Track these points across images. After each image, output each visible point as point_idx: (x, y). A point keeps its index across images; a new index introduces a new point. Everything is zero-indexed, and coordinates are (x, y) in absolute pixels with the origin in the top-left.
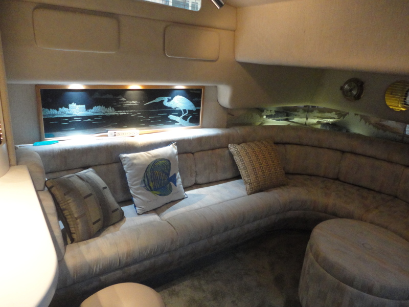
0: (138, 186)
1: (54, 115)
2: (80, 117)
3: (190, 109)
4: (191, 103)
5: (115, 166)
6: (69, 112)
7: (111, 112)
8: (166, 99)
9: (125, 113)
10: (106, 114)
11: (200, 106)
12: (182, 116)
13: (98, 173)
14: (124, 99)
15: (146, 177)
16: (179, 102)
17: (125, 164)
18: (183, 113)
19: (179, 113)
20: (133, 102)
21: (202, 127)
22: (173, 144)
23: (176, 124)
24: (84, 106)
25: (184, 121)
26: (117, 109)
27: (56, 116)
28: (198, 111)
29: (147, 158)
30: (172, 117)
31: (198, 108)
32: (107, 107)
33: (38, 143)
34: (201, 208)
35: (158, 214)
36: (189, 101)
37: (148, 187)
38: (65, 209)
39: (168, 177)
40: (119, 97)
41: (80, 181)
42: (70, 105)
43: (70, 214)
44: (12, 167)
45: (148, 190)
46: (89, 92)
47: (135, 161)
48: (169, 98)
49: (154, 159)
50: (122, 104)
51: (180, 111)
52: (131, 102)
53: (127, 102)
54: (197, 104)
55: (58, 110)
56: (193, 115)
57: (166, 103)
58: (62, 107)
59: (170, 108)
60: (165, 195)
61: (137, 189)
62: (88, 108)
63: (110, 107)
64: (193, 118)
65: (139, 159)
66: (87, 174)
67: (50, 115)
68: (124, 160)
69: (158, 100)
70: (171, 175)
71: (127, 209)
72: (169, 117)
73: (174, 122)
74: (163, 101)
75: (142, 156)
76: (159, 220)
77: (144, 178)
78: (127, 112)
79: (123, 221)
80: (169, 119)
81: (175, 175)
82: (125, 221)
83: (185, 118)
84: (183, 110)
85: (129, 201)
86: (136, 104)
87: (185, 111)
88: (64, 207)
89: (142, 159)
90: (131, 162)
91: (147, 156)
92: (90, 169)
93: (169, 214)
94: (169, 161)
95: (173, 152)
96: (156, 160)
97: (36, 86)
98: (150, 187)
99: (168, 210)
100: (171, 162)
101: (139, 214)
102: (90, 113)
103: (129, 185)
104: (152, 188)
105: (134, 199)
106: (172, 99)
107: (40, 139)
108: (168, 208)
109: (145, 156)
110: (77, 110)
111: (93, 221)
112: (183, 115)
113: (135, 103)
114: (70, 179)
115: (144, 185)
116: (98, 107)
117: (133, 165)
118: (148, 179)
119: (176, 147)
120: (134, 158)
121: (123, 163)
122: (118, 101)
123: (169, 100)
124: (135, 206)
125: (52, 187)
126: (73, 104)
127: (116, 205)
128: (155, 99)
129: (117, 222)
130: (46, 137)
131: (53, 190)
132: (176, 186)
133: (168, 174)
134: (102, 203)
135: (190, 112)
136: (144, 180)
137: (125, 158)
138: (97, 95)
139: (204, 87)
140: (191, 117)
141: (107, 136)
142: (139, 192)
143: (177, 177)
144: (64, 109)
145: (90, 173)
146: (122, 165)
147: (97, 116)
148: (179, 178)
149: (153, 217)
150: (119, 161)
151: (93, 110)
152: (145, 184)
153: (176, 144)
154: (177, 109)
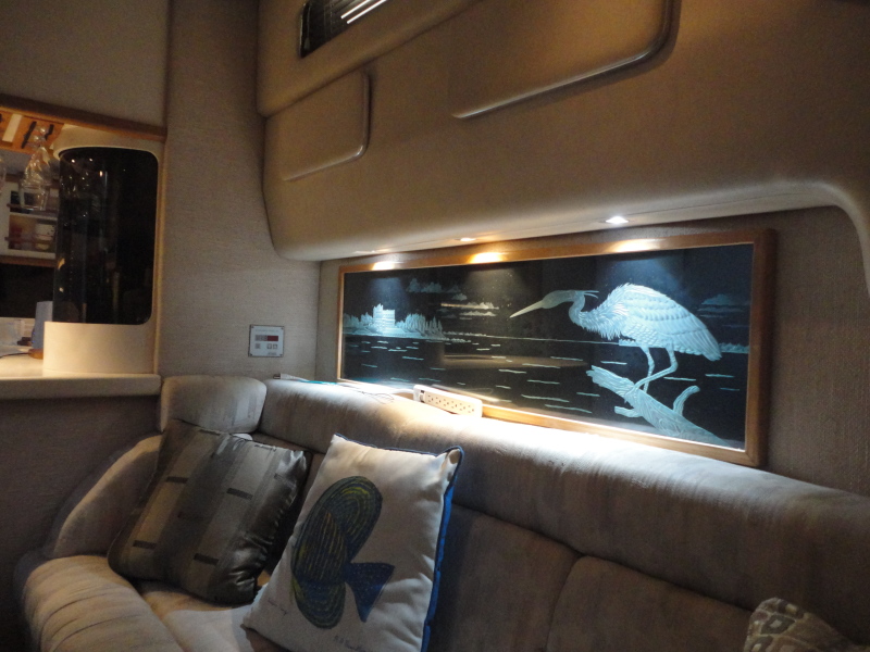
1: (356, 329)
4: (692, 321)
6: (372, 326)
7: (436, 332)
8: (579, 297)
9: (463, 341)
10: (426, 337)
11: (743, 339)
12: (646, 381)
14: (464, 297)
16: (634, 314)
18: (651, 362)
19: (632, 363)
20: (485, 307)
23: (618, 410)
24: (392, 313)
25: (656, 405)
26: (448, 326)
30: (604, 377)
31: (733, 349)
32: (429, 318)
36: (681, 310)
39: (351, 557)
40: (452, 290)
42: (375, 309)
45: (292, 563)
48: (592, 293)
50: (458, 312)
51: (637, 351)
52: (477, 307)
53: (469, 305)
55: (360, 319)
56: (705, 384)
57: (580, 318)
58: (364, 313)
59: (595, 335)
60: (310, 616)
62: (400, 317)
63: (436, 320)
69: (552, 301)
72: (589, 373)
74: (570, 304)
78: (466, 338)
80: (591, 385)
83: (663, 392)
84: (653, 350)
86: (489, 314)
87: (661, 356)
98: (298, 557)
102: (401, 331)
106: (603, 298)
110: (384, 323)
112: (650, 377)
113: (489, 309)
115: (296, 541)
116: (413, 317)
123: (591, 305)
126: (379, 305)
132: (363, 616)
133: (354, 549)
135: (690, 364)
136: (303, 527)
138: (414, 286)
140: (694, 389)
144: (368, 318)
151: (405, 325)
154: (623, 343)
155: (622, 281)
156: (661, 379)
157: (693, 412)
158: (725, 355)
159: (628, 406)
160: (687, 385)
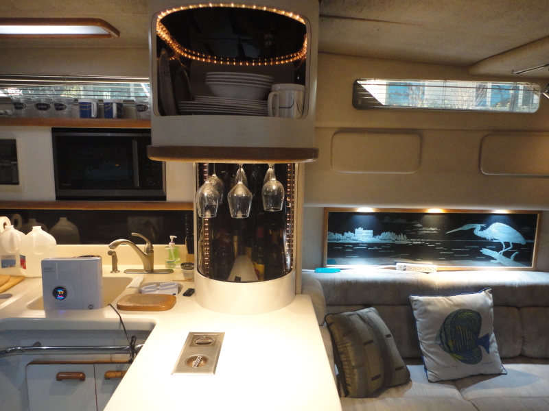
0: (431, 342)
1: (339, 240)
2: (366, 243)
3: (517, 242)
4: (518, 234)
5: (403, 309)
6: (354, 238)
7: (402, 240)
8: (478, 227)
10: (396, 242)
11: (533, 238)
12: (502, 252)
13: (380, 314)
14: (419, 225)
15: (443, 332)
16: (498, 231)
17: (416, 310)
18: (504, 246)
19: (497, 246)
21: (536, 270)
22: (487, 290)
23: (492, 261)
24: (372, 231)
25: (504, 258)
26: (409, 237)
27: (340, 241)
28: (530, 246)
29: (446, 305)
30: (486, 251)
31: (530, 241)
32: (398, 233)
33: (320, 270)
34: (530, 397)
35: (459, 389)
36: (515, 231)
37: (445, 345)
38: (342, 353)
39: (477, 337)
40: (413, 223)
41: (362, 323)
42: (356, 230)
43: (347, 361)
44: (298, 296)
45: (445, 350)
46: (379, 216)
47: (430, 308)
48: (483, 225)
49: (458, 308)
50: (416, 231)
52: (428, 229)
53: (424, 228)
54: (528, 235)
55: (343, 235)
56: (521, 251)
57: (478, 232)
58: (347, 232)
59: (485, 239)
60: (469, 363)
61: (430, 346)
62: (375, 234)
63: (402, 235)
64: (521, 255)
65: (435, 304)
66: (369, 314)
67: (335, 239)
68: (415, 304)
69: (466, 227)
70: (481, 335)
71: (415, 370)
72: (481, 251)
73: (489, 258)
74: (474, 229)
75: (440, 302)
76: (459, 398)
77: (441, 332)
78: (422, 241)
79: (409, 386)
80: (482, 255)
81: (487, 337)
82: (411, 386)
83: (507, 254)
84: (505, 243)
85: (418, 359)
86: (435, 232)
87: (507, 244)
88: (342, 350)
89: (440, 306)
90: (423, 308)
91: (447, 303)
92: (372, 308)
93: (477, 392)
94: (478, 314)
95: (486, 302)
96: (460, 310)
97: (325, 208)
98: (449, 347)
99: (474, 386)
100: (482, 316)
101: (430, 381)
102: (377, 239)
103: (420, 339)
104: (452, 349)
105: (425, 359)
106: (488, 227)
107: (322, 266)
108: (475, 383)
109: (444, 302)
110: (363, 236)
111: (373, 375)
112: (504, 250)
113: (433, 230)
114: (350, 317)
115: (439, 342)
116: (387, 233)
117: (426, 311)
118: (446, 336)
119: (491, 295)
120: (429, 303)
121: (414, 307)
122: (412, 227)
123: (483, 229)
124: (426, 369)
125: (331, 324)
126: (360, 228)
127: (401, 362)
128: (461, 226)
129: (401, 385)
130: (328, 264)
131: (333, 327)
133: (477, 333)
134: (385, 355)
135: (516, 246)
136: (440, 336)
137: (416, 301)
138: (387, 220)
139: (541, 212)
140: (517, 253)
141: (395, 269)
142: (432, 349)
143: (490, 340)
144: (350, 234)
145: (371, 313)
146: (412, 310)
147: (385, 244)
148: (493, 341)
149: (450, 391)
150: (408, 304)
151: (381, 237)
152: (442, 342)
153: (491, 292)
155: (495, 222)
156: (507, 251)
157: (517, 259)
158: (527, 243)
159: (495, 260)
160: (514, 252)
